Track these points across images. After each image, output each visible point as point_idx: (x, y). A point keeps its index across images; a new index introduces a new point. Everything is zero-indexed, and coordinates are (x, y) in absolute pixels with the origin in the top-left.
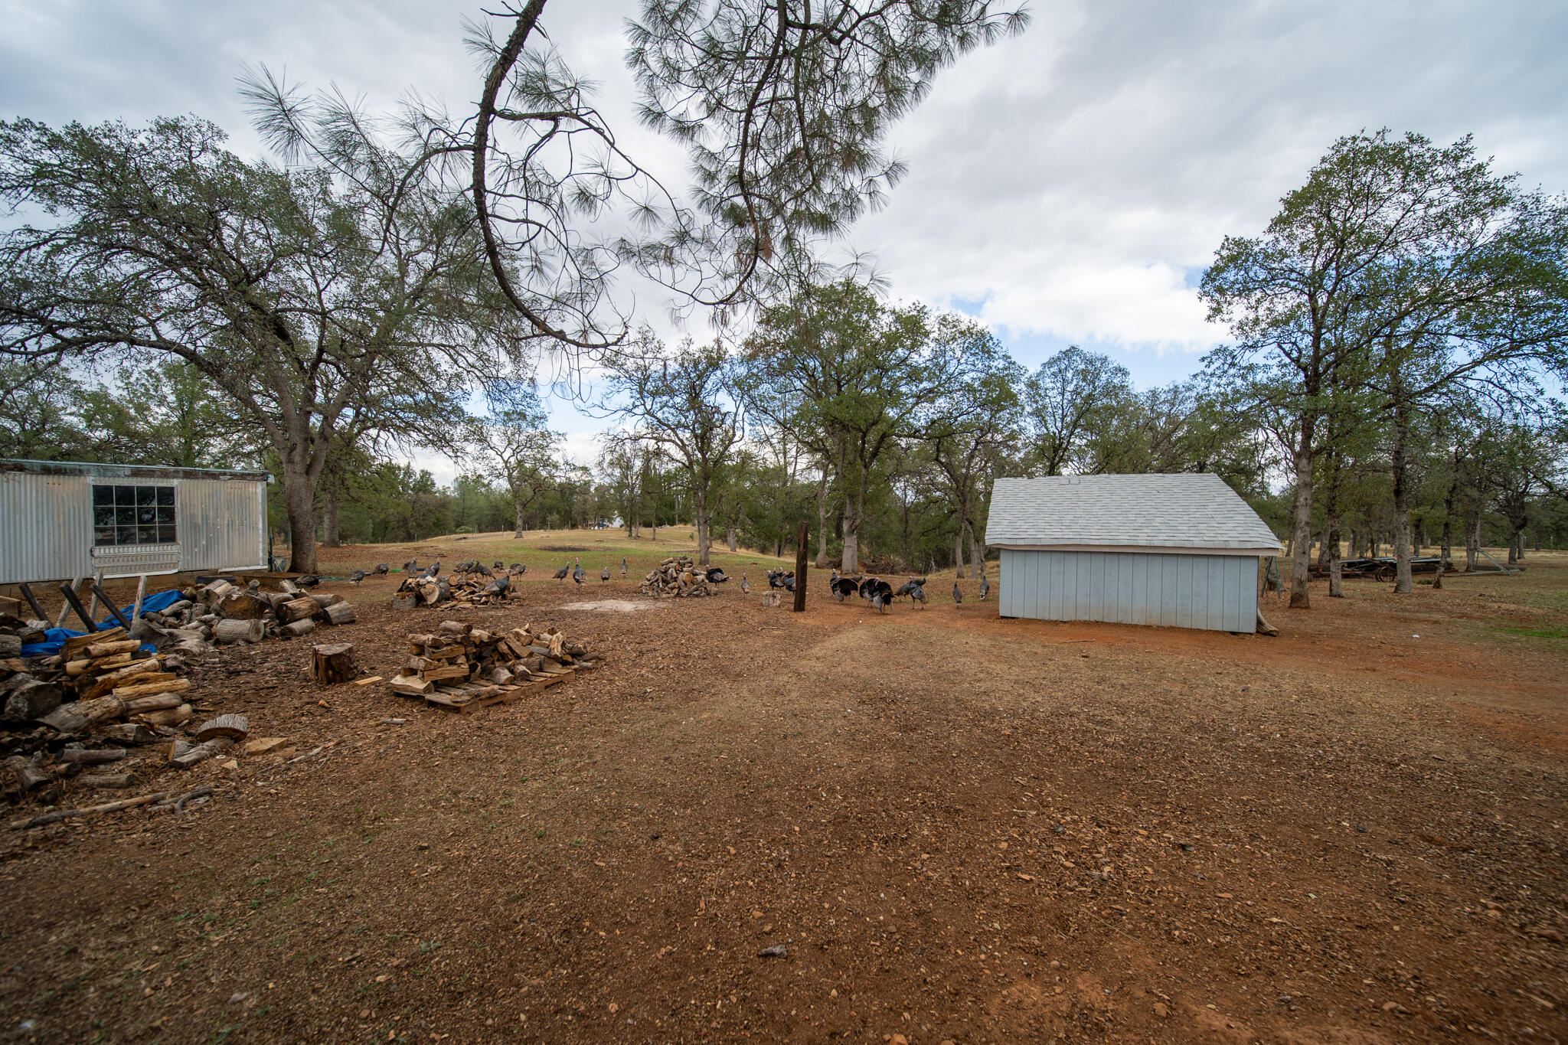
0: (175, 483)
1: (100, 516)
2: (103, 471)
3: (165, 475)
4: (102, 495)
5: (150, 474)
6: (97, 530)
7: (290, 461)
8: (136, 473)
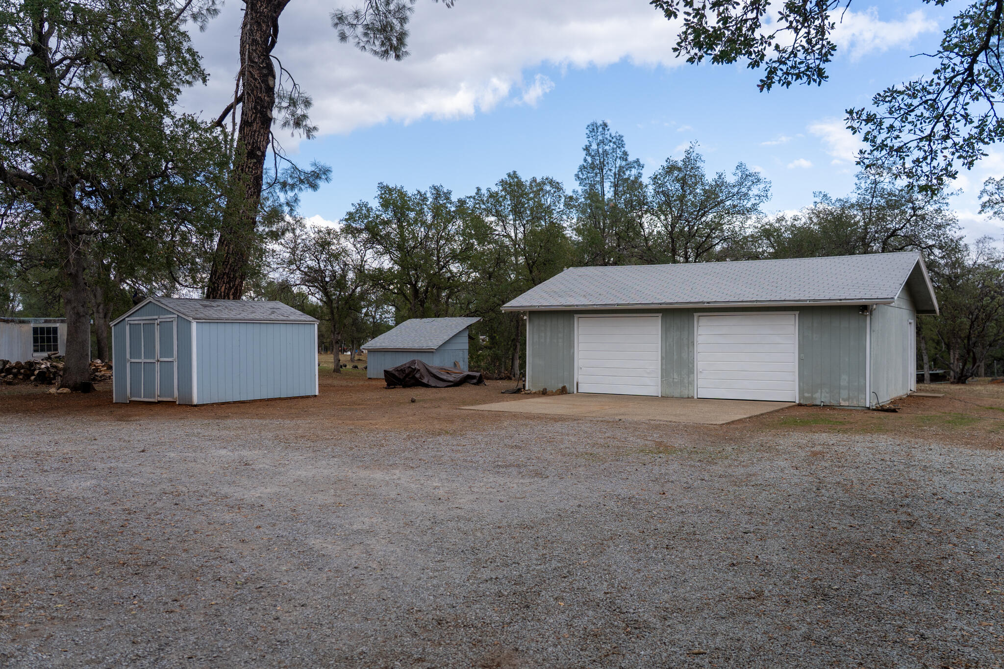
0: (58, 325)
1: (35, 340)
2: (36, 321)
3: (55, 322)
4: (35, 330)
5: (50, 321)
6: (34, 346)
7: (98, 312)
8: (46, 321)
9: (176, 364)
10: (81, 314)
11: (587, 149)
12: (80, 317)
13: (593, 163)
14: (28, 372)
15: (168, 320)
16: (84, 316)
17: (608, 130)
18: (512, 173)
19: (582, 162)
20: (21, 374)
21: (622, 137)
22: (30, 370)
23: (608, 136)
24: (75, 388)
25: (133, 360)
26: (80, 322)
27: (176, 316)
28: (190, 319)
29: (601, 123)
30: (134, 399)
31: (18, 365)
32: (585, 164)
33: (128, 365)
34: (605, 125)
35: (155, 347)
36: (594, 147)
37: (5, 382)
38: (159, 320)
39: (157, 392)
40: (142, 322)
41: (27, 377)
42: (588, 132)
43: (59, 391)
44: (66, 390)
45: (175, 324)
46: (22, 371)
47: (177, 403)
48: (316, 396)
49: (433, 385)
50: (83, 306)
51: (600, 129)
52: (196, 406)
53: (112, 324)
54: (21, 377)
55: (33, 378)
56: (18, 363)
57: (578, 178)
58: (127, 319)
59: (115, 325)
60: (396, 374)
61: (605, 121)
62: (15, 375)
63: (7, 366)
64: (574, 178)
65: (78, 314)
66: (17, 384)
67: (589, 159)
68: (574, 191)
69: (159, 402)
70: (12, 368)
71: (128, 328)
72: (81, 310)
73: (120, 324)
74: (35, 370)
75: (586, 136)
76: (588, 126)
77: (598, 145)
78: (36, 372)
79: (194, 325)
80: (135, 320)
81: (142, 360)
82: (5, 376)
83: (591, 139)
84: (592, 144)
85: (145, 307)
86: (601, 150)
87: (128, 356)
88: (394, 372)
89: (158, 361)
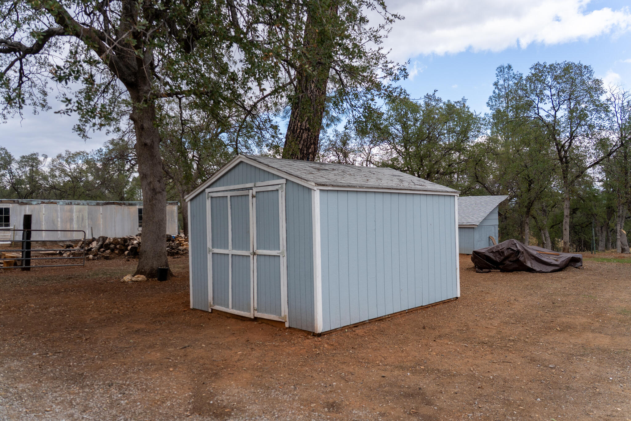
1: (140, 218)
2: (140, 204)
4: (140, 211)
6: (139, 223)
9: (283, 261)
10: (157, 190)
11: (496, 84)
12: (156, 194)
13: (499, 94)
14: (123, 248)
15: (270, 188)
16: (160, 192)
17: (512, 70)
18: (446, 102)
19: (492, 94)
20: (117, 249)
21: (522, 74)
22: (124, 245)
23: (512, 74)
24: (151, 275)
25: (216, 251)
26: (156, 199)
27: (284, 181)
28: (311, 185)
29: (507, 65)
30: (217, 307)
31: (115, 241)
32: (494, 95)
33: (210, 256)
34: (509, 67)
35: (248, 232)
36: (501, 82)
37: (103, 256)
38: (255, 190)
39: (254, 303)
40: (229, 194)
41: (122, 251)
42: (497, 73)
43: (134, 279)
44: (141, 278)
45: (282, 195)
46: (118, 246)
47: (287, 325)
48: (457, 298)
49: (538, 270)
50: (159, 181)
51: (506, 70)
52: (320, 335)
53: (188, 198)
54: (117, 252)
55: (126, 252)
56: (115, 239)
57: (489, 104)
58: (207, 190)
59: (191, 200)
60: (491, 255)
61: (510, 64)
62: (113, 251)
63: (107, 241)
64: (486, 105)
65: (154, 190)
66: (113, 258)
67: (497, 91)
68: (485, 114)
69: (256, 319)
70: (111, 243)
71: (208, 203)
72: (157, 185)
73: (198, 198)
74: (128, 245)
75: (496, 75)
76: (498, 68)
77: (504, 81)
78: (129, 248)
79: (317, 196)
80: (219, 190)
81: (230, 251)
82: (104, 251)
83: (499, 77)
84: (500, 81)
85: (233, 171)
86: (506, 85)
87: (209, 244)
88: (488, 254)
89: (254, 254)
